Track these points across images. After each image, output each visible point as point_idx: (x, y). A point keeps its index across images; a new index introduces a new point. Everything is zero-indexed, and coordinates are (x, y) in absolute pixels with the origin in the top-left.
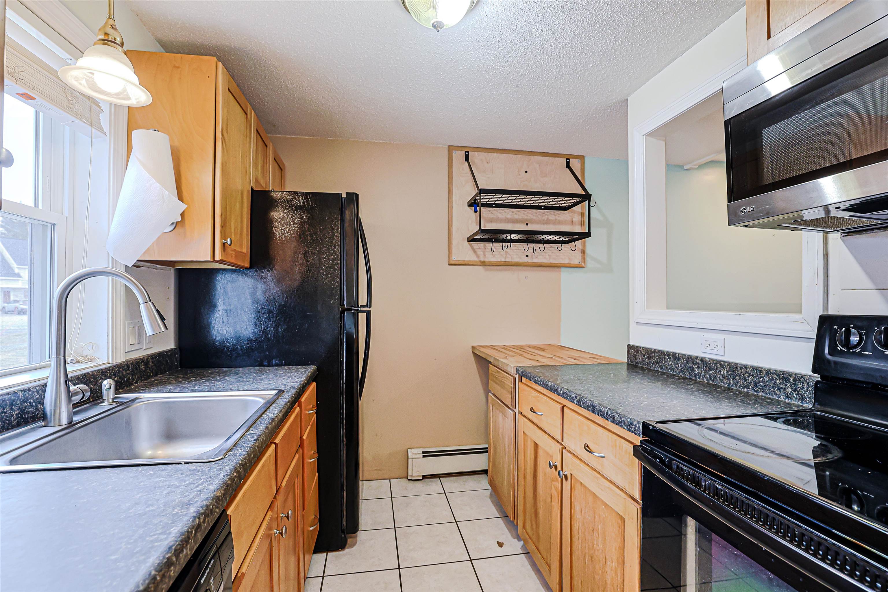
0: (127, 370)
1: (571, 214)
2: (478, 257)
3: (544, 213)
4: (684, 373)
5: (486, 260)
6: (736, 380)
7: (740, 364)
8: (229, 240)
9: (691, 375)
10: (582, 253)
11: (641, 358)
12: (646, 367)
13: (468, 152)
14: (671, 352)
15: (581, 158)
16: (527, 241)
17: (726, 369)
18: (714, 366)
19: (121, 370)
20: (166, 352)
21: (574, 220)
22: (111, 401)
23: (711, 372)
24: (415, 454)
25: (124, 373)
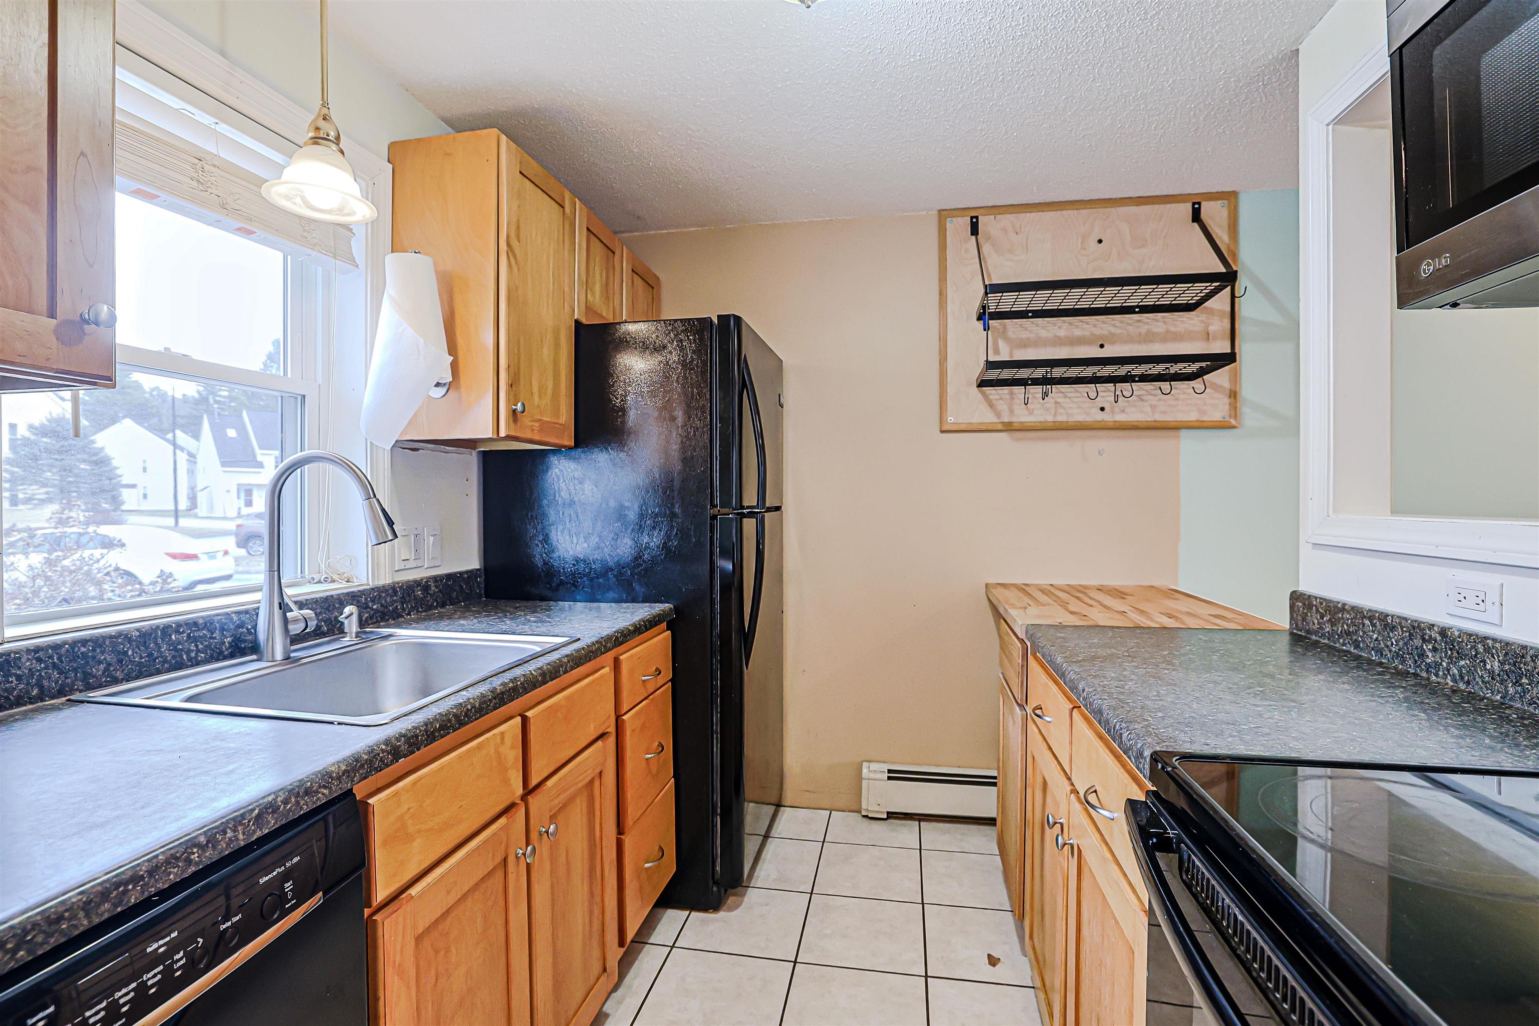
0: (393, 596)
1: (1203, 317)
2: (998, 414)
3: (1139, 321)
4: (1403, 661)
5: (1014, 420)
6: (1521, 685)
7: (1532, 648)
8: (519, 404)
9: (1419, 666)
10: (1230, 397)
11: (1316, 622)
12: (1326, 641)
13: (977, 217)
14: (1376, 611)
15: (1230, 197)
16: (1095, 380)
17: (1499, 657)
18: (1471, 649)
19: (383, 595)
20: (461, 573)
21: (1211, 328)
22: (354, 635)
23: (1462, 663)
24: (875, 772)
25: (388, 599)
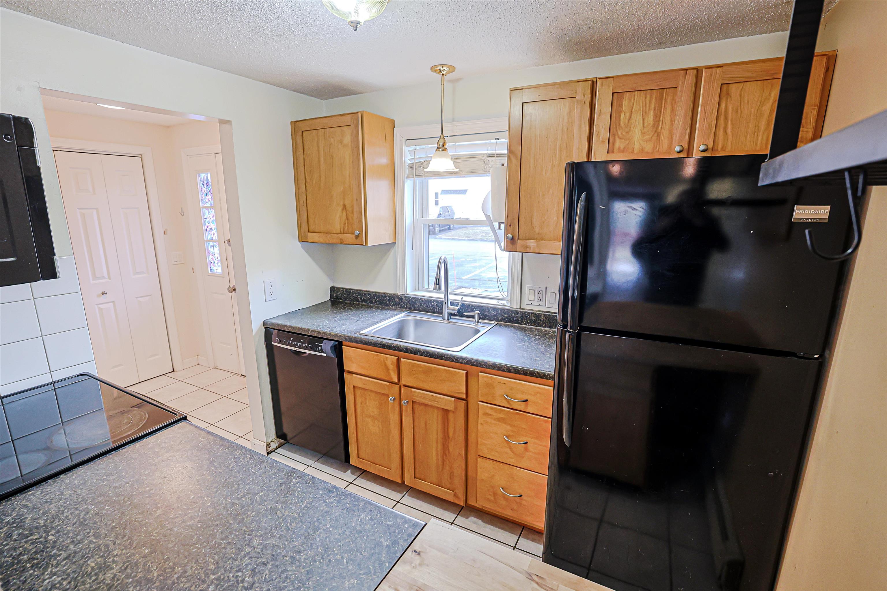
8: (510, 235)
25: (513, 315)
